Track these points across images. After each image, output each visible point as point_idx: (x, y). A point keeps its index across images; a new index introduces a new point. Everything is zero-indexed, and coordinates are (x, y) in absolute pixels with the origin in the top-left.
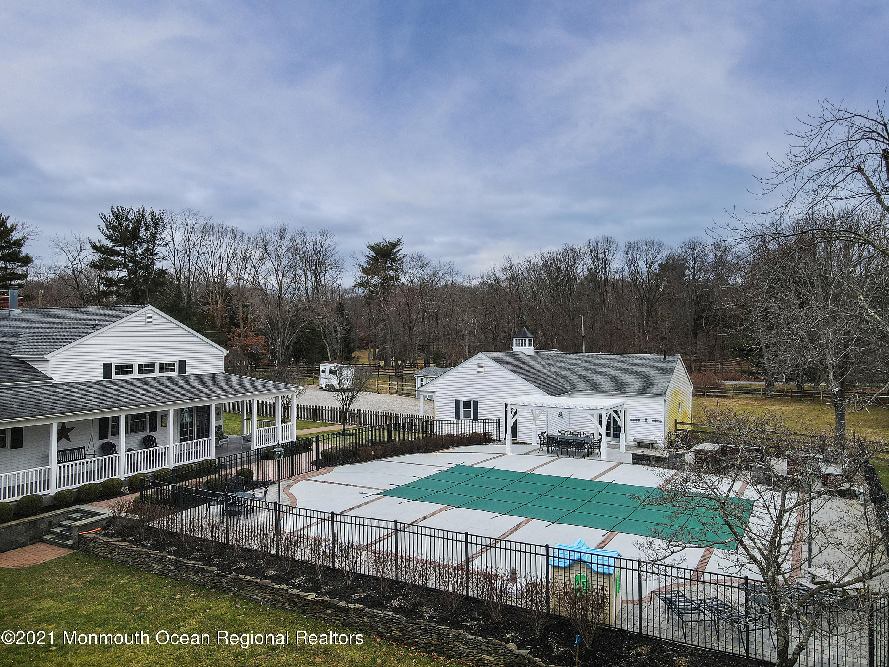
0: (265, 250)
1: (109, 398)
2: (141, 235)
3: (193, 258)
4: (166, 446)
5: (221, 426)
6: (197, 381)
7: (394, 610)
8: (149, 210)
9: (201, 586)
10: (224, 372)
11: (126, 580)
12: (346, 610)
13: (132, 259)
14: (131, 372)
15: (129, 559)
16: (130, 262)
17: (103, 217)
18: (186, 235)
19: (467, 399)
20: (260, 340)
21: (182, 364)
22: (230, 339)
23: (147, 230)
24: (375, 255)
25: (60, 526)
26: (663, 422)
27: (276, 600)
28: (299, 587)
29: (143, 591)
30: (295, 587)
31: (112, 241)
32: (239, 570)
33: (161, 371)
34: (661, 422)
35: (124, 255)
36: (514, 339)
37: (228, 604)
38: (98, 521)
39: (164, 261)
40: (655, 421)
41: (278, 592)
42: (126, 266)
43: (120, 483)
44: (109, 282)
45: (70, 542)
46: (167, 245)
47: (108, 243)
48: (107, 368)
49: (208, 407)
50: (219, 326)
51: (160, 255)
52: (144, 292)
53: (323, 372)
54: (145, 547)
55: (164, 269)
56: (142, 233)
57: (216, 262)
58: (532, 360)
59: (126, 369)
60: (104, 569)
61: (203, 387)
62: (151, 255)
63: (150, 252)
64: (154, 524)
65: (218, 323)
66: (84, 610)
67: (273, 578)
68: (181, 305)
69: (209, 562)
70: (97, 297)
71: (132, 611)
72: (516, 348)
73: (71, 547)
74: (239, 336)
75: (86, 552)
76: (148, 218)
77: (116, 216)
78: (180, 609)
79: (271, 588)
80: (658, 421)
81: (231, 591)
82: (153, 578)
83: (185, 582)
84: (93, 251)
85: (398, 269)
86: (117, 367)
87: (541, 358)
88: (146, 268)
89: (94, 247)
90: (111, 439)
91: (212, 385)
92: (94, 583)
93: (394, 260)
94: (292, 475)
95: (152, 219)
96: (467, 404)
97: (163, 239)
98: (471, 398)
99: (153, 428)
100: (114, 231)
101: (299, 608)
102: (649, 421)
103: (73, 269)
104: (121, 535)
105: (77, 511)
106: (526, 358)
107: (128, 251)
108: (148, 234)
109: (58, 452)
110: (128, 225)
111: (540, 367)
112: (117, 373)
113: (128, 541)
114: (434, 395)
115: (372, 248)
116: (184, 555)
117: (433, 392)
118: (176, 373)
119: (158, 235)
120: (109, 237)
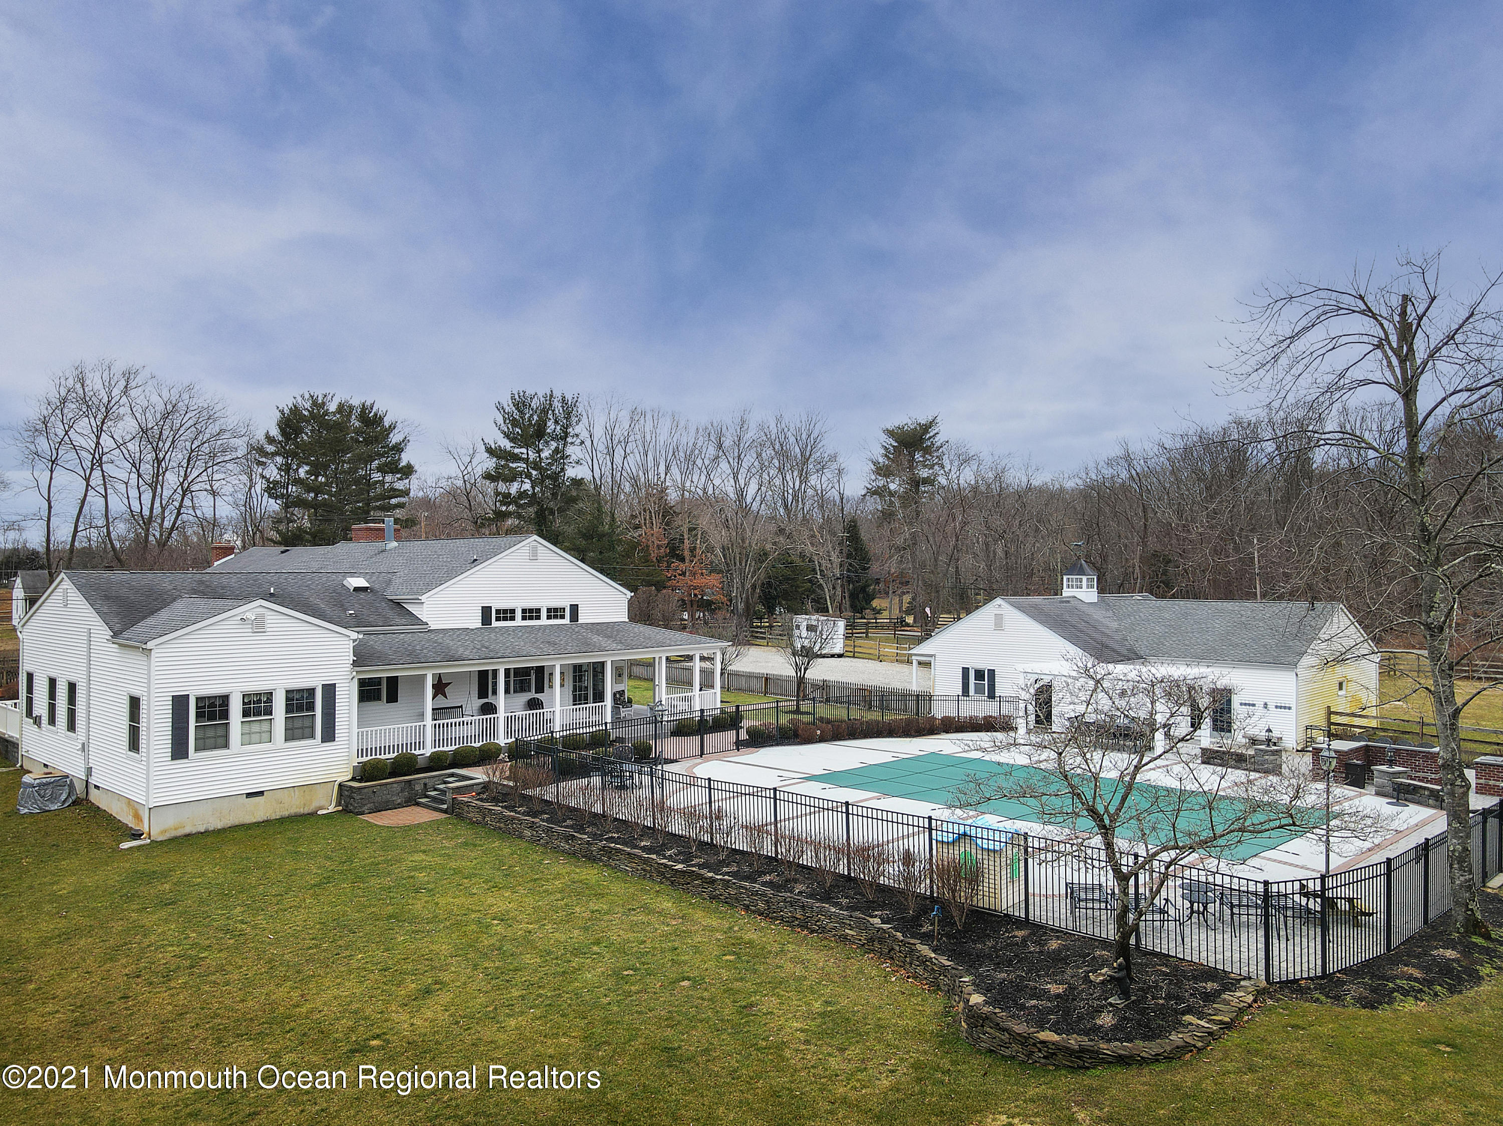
0: (720, 446)
1: (487, 648)
2: (548, 431)
3: (618, 459)
4: (552, 710)
5: (623, 691)
6: (592, 632)
7: (764, 884)
8: (559, 395)
9: (572, 854)
10: (627, 620)
11: (497, 844)
12: (712, 881)
13: (536, 465)
14: (513, 619)
15: (502, 825)
16: (534, 469)
17: (500, 408)
18: (608, 428)
19: (980, 666)
20: (713, 580)
21: (574, 608)
22: (669, 579)
23: (556, 422)
24: (896, 444)
25: (435, 790)
26: (1294, 708)
27: (645, 870)
28: (670, 858)
29: (512, 854)
30: (665, 858)
31: (511, 440)
32: (611, 840)
33: (549, 617)
34: (1290, 708)
35: (526, 460)
36: (1065, 578)
37: (596, 872)
38: (473, 785)
39: (580, 467)
40: (1281, 707)
41: (646, 861)
42: (529, 476)
43: (498, 749)
44: (506, 498)
45: (445, 806)
46: (582, 443)
47: (506, 444)
48: (486, 612)
49: (603, 664)
50: (654, 559)
51: (574, 458)
52: (552, 512)
53: (798, 627)
54: (519, 813)
55: (579, 477)
56: (551, 426)
57: (651, 464)
58: (1091, 611)
59: (507, 614)
60: (476, 833)
61: (596, 639)
62: (562, 458)
63: (559, 456)
64: (529, 792)
65: (653, 556)
66: (453, 865)
67: (644, 849)
68: (600, 529)
69: (581, 830)
70: (493, 520)
71: (499, 869)
72: (1067, 592)
73: (445, 811)
74: (684, 574)
75: (460, 816)
76: (557, 404)
77: (516, 405)
78: (546, 872)
79: (640, 857)
80: (1285, 708)
81: (601, 861)
82: (525, 845)
83: (556, 849)
84: (487, 455)
85: (934, 465)
86: (498, 611)
87: (1108, 607)
88: (555, 477)
89: (490, 451)
90: (490, 699)
91: (609, 637)
92: (466, 844)
93: (927, 451)
94: (702, 754)
95: (563, 407)
96: (979, 675)
97: (577, 435)
98: (985, 666)
99: (540, 689)
100: (514, 426)
101: (667, 879)
102: (1271, 706)
103: (465, 481)
104: (495, 800)
105: (452, 775)
106: (1080, 606)
107: (532, 456)
108: (558, 428)
109: (433, 709)
110: (532, 415)
111: (1103, 620)
112: (498, 619)
113: (502, 807)
114: (932, 659)
115: (890, 433)
116: (558, 823)
117: (931, 656)
118: (566, 621)
119: (570, 430)
120: (507, 436)
